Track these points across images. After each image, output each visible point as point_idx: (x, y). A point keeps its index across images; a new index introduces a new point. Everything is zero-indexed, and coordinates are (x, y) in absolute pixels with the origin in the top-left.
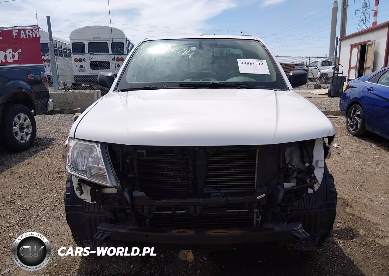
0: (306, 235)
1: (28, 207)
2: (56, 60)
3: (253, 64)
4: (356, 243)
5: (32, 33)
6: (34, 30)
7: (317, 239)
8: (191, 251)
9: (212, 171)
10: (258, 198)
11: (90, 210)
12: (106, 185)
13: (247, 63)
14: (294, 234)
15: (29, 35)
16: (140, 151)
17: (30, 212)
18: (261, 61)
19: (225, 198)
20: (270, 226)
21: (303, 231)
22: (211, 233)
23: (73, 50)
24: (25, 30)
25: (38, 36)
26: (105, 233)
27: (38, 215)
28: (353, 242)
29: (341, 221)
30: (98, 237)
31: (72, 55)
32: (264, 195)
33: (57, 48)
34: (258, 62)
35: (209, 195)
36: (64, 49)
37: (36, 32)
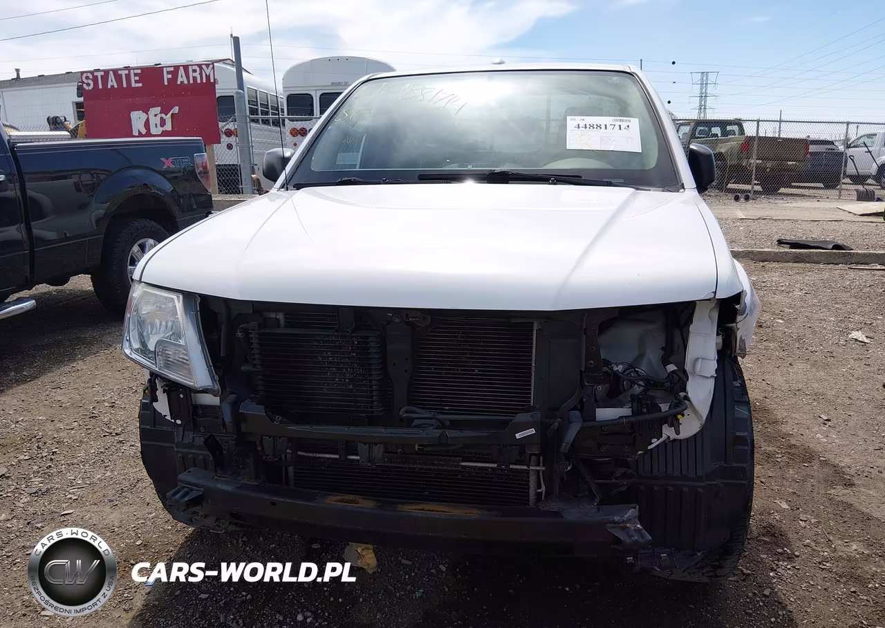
0: (642, 536)
1: (120, 429)
2: (249, 130)
3: (603, 127)
4: (831, 572)
5: (201, 74)
6: (204, 67)
7: (699, 554)
8: (370, 546)
9: (431, 369)
10: (518, 436)
11: (186, 441)
12: (190, 385)
13: (588, 126)
14: (612, 531)
15: (195, 78)
16: (273, 315)
17: (120, 439)
18: (626, 121)
19: (440, 431)
20: (554, 506)
21: (639, 526)
22: (412, 509)
23: (288, 109)
24: (186, 67)
25: (212, 81)
26: (192, 490)
27: (133, 446)
28: (823, 569)
29: (809, 516)
30: (177, 496)
31: (287, 121)
32: (532, 431)
33: (257, 105)
34: (617, 124)
35: (409, 422)
36: (273, 108)
37: (208, 71)
